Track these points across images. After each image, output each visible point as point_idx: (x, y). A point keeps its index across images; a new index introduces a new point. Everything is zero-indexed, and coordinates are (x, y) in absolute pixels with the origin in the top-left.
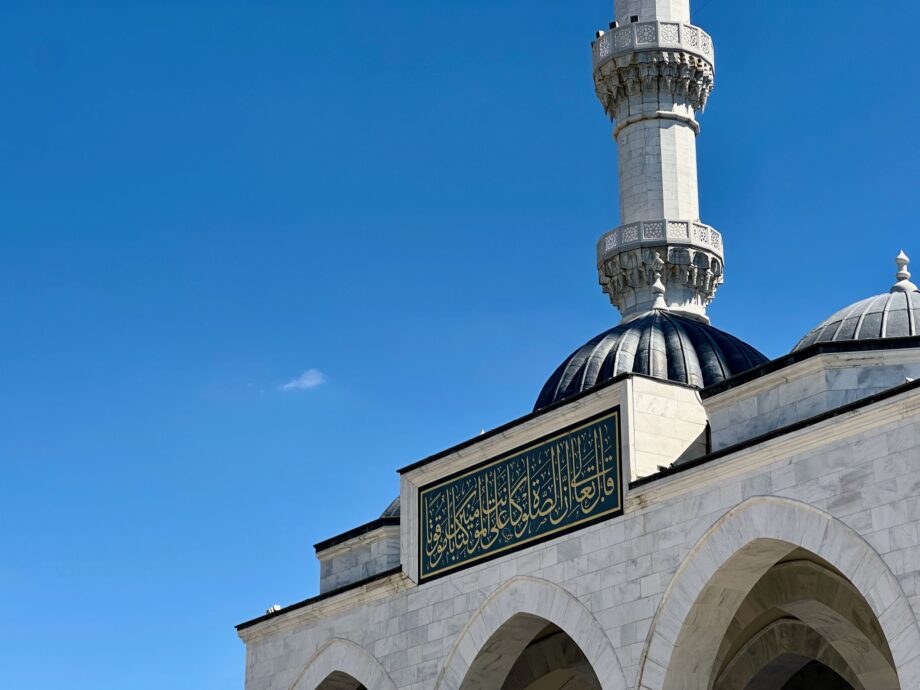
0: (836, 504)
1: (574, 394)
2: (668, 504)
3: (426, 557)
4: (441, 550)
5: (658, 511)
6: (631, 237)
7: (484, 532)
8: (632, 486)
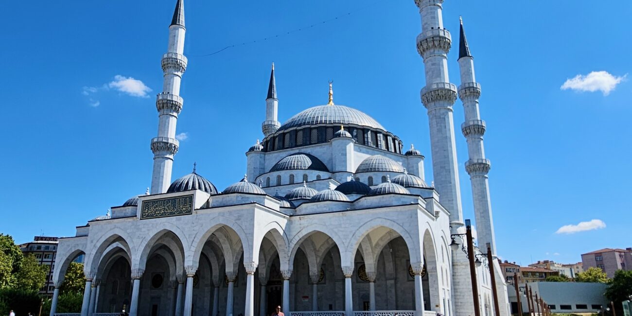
0: (237, 220)
1: (178, 190)
2: (202, 214)
3: (143, 215)
4: (147, 214)
5: (199, 215)
6: (160, 140)
7: (158, 212)
8: (195, 210)
